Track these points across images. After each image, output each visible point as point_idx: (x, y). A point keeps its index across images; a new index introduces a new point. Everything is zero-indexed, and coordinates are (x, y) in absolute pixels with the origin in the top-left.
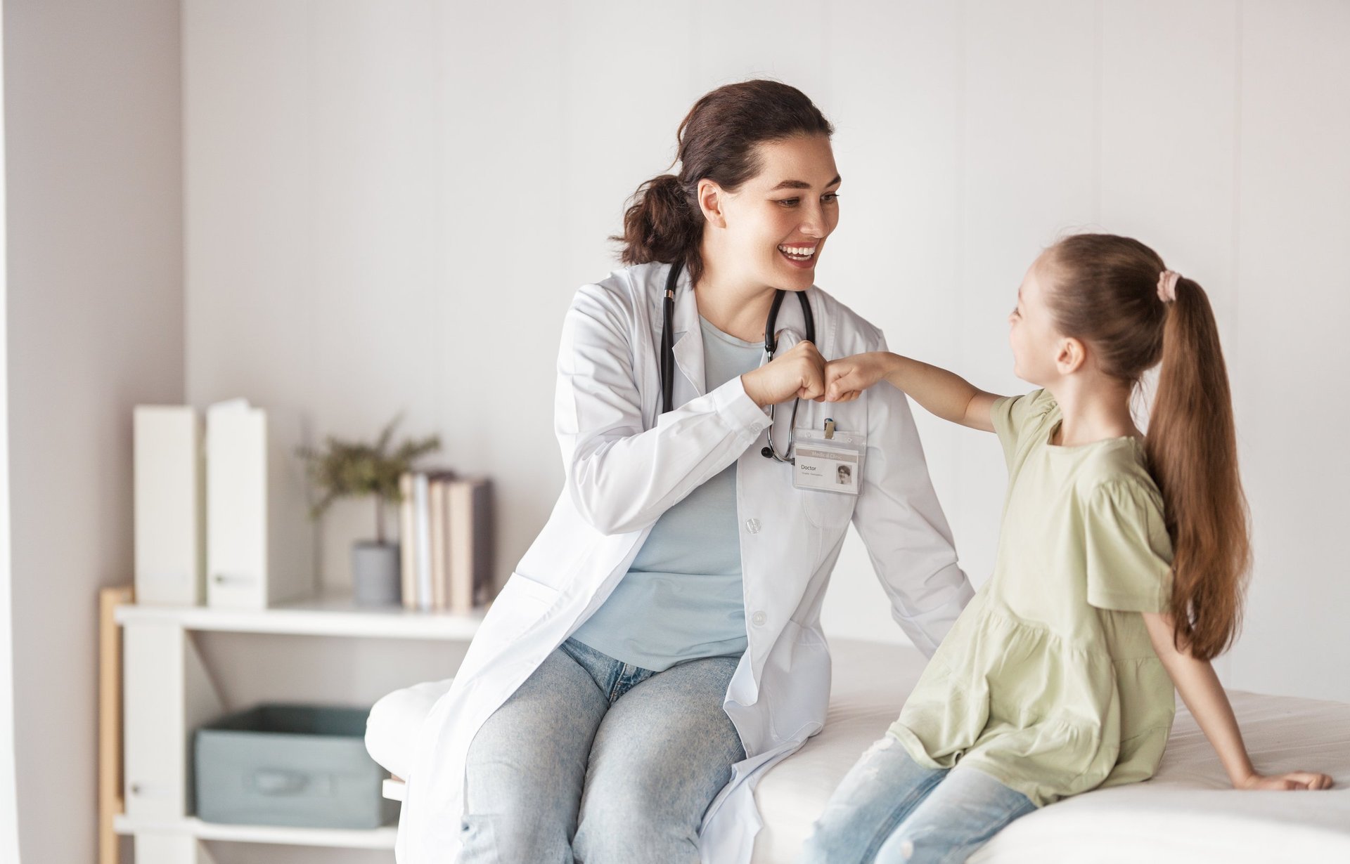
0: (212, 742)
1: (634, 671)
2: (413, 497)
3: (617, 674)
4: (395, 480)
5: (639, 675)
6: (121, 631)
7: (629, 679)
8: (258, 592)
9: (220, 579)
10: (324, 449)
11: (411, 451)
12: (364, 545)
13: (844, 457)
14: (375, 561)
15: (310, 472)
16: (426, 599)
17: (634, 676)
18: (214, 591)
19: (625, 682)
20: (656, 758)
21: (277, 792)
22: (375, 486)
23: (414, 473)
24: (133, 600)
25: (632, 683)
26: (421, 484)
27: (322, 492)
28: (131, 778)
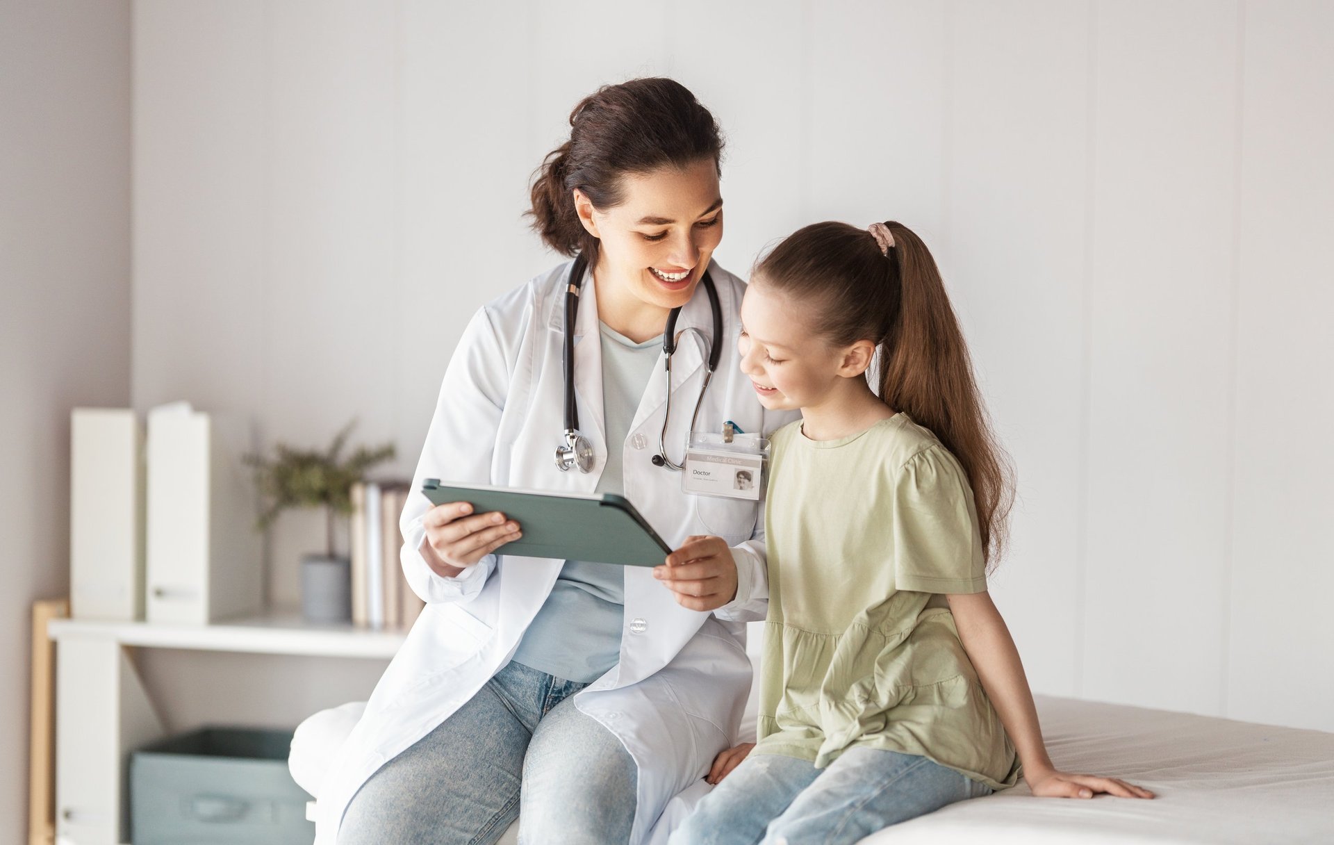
0: (148, 765)
1: (564, 683)
2: (365, 508)
3: (547, 687)
4: (346, 491)
5: (570, 686)
6: (54, 647)
7: (560, 692)
8: (199, 607)
9: (159, 593)
10: (273, 457)
11: (364, 460)
12: (314, 558)
13: (744, 462)
14: (323, 577)
15: (258, 480)
16: (376, 616)
17: (565, 689)
18: (153, 604)
19: (557, 695)
20: (606, 785)
21: (215, 819)
22: (324, 496)
23: (366, 483)
24: (68, 614)
25: (564, 695)
26: (373, 495)
27: (271, 501)
28: (63, 803)
